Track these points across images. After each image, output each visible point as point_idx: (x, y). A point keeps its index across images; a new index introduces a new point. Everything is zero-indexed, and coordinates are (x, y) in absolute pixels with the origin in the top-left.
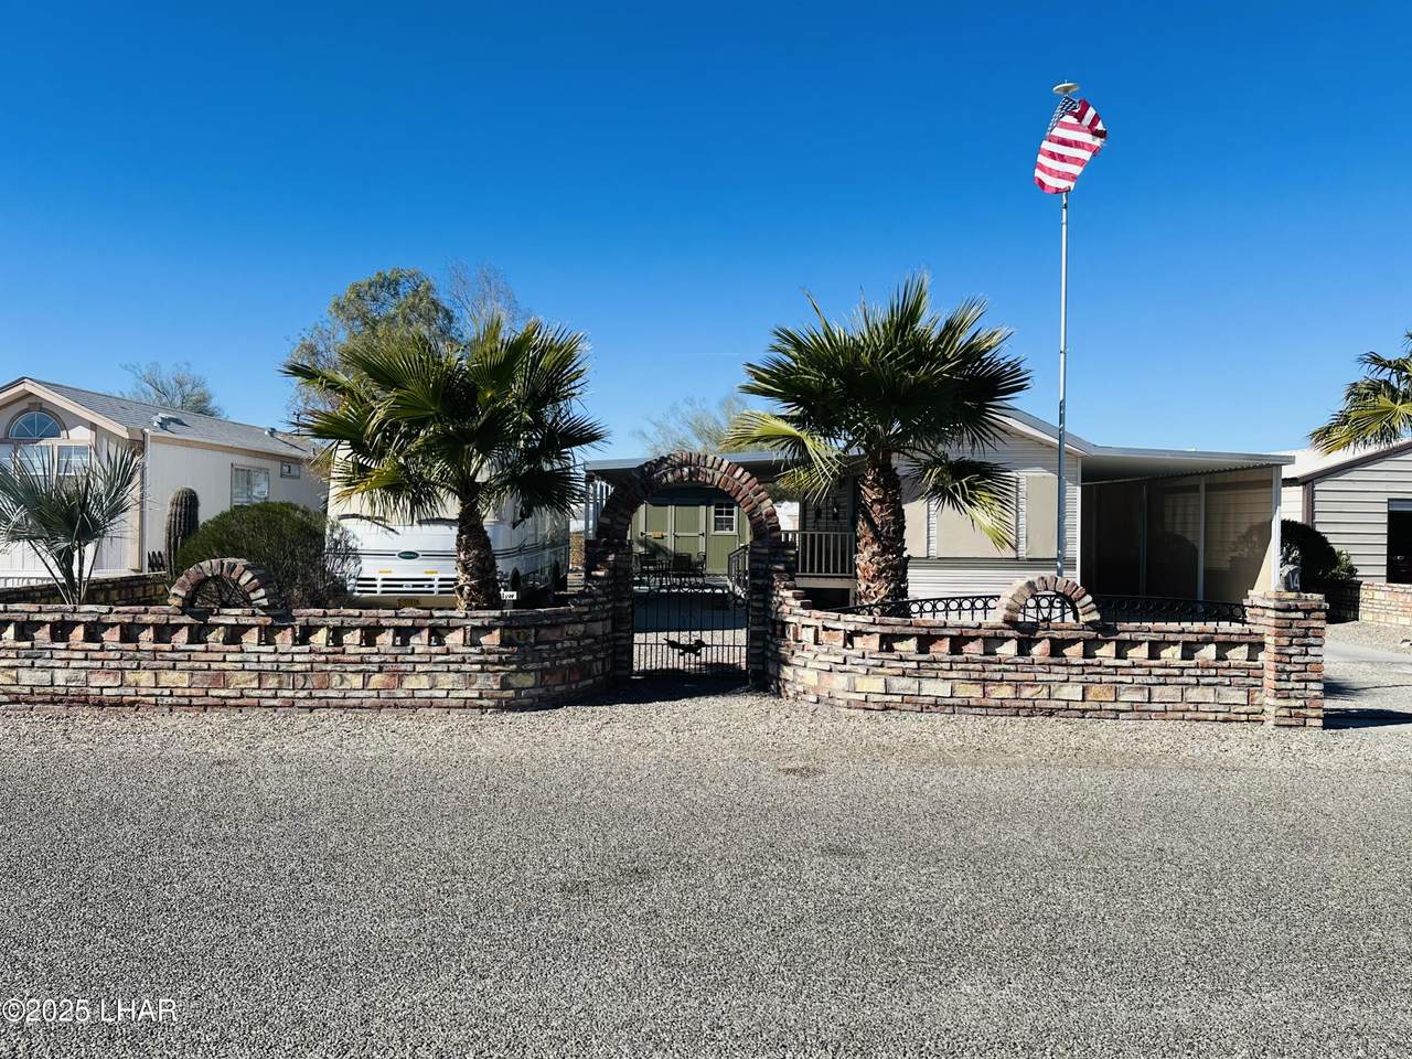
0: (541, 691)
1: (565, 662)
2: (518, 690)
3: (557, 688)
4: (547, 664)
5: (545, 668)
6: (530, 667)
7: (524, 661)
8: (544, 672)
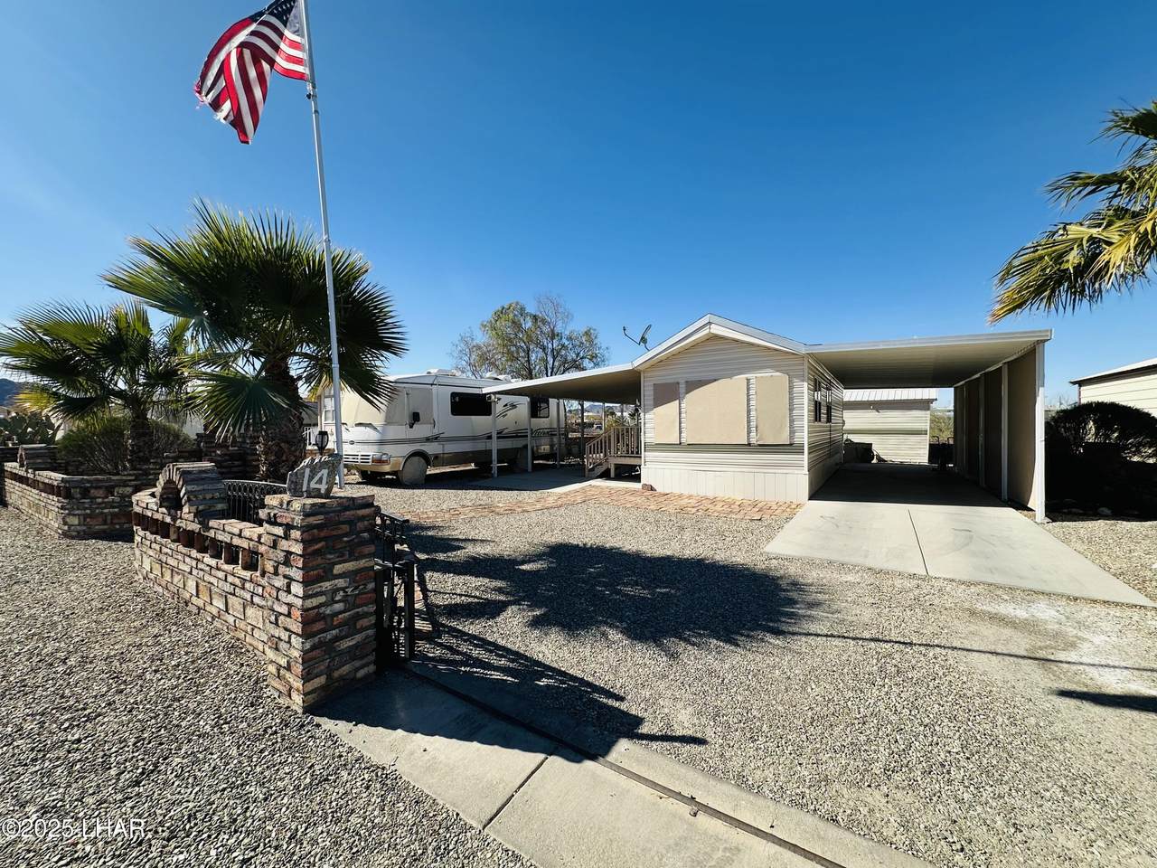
0: (84, 528)
1: (106, 511)
2: (70, 526)
3: (97, 527)
4: (88, 511)
5: (87, 514)
6: (77, 512)
7: (73, 509)
8: (86, 516)
